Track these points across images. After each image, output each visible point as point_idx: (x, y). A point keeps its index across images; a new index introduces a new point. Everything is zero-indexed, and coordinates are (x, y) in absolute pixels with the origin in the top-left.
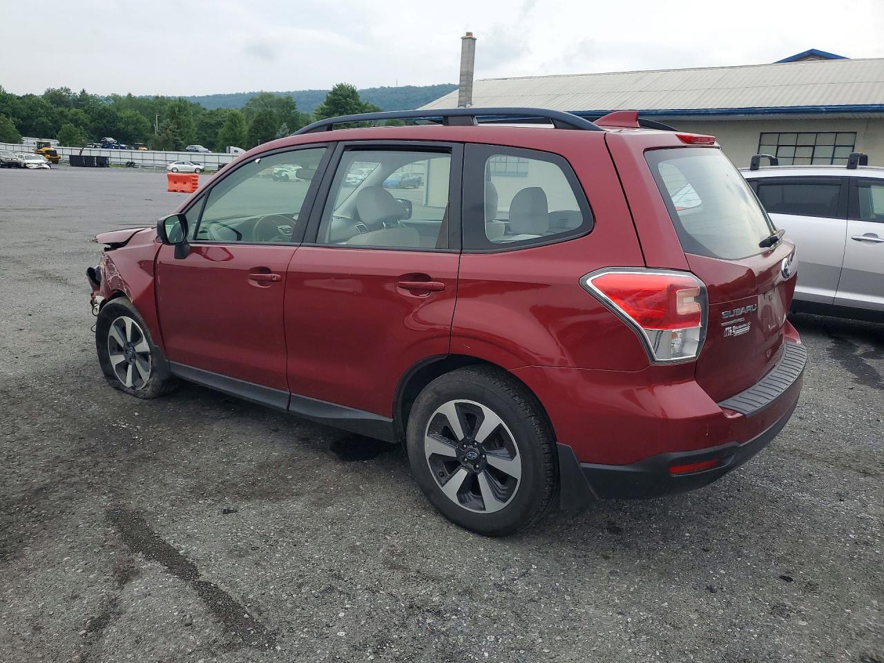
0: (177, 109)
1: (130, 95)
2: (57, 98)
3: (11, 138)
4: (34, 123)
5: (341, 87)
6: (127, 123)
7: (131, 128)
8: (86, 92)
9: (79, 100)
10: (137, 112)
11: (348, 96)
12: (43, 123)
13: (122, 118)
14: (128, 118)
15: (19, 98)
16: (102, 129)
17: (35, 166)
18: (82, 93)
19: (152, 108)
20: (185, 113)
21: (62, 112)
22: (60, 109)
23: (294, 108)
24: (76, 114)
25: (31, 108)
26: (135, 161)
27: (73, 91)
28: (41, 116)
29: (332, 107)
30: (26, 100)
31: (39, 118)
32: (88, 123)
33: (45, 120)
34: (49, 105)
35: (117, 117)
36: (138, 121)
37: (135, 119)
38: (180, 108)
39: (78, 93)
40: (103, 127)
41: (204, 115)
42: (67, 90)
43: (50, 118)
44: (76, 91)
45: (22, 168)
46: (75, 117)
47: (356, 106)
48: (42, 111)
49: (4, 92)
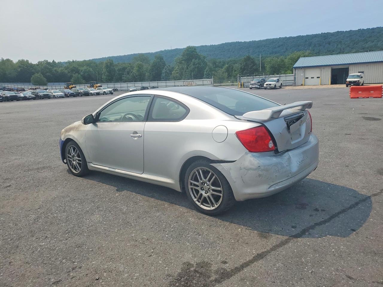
5: (189, 48)
6: (84, 72)
8: (55, 61)
10: (88, 67)
11: (193, 51)
13: (82, 71)
18: (53, 62)
21: (56, 70)
23: (163, 59)
26: (117, 88)
27: (49, 61)
28: (47, 73)
37: (87, 70)
39: (51, 62)
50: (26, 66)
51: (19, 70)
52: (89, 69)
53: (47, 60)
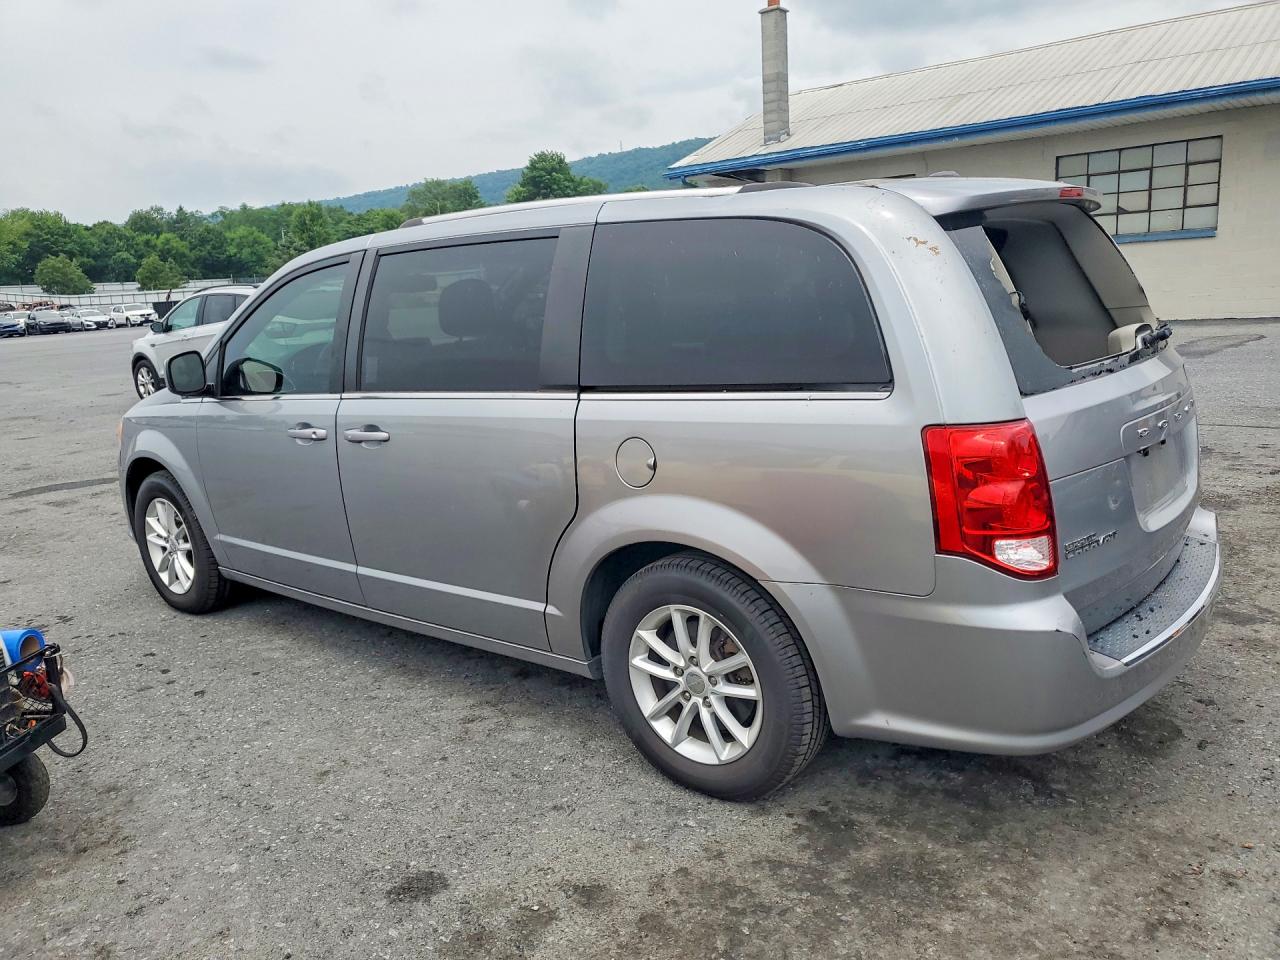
0: (308, 218)
1: (244, 207)
2: (143, 223)
3: (76, 286)
4: (111, 262)
5: (542, 157)
6: (240, 246)
7: (246, 252)
8: (184, 209)
9: (176, 222)
10: (254, 228)
11: (554, 169)
12: (123, 260)
13: (232, 240)
14: (241, 238)
15: (87, 228)
16: (205, 259)
18: (179, 212)
19: (275, 221)
20: (320, 221)
21: (147, 243)
22: (145, 237)
23: (477, 197)
24: (168, 241)
25: (105, 241)
27: (167, 210)
28: (119, 251)
29: (531, 188)
30: (97, 231)
31: (118, 254)
32: (187, 252)
33: (125, 255)
34: (131, 234)
35: (225, 239)
36: (256, 242)
37: (251, 238)
38: (313, 215)
39: (174, 213)
40: (207, 255)
41: (349, 222)
42: (159, 210)
43: (133, 252)
44: (171, 209)
46: (166, 247)
47: (567, 184)
48: (121, 243)
49: (66, 223)
50: (46, 234)
51: (25, 245)
52: (256, 234)
53: (159, 205)
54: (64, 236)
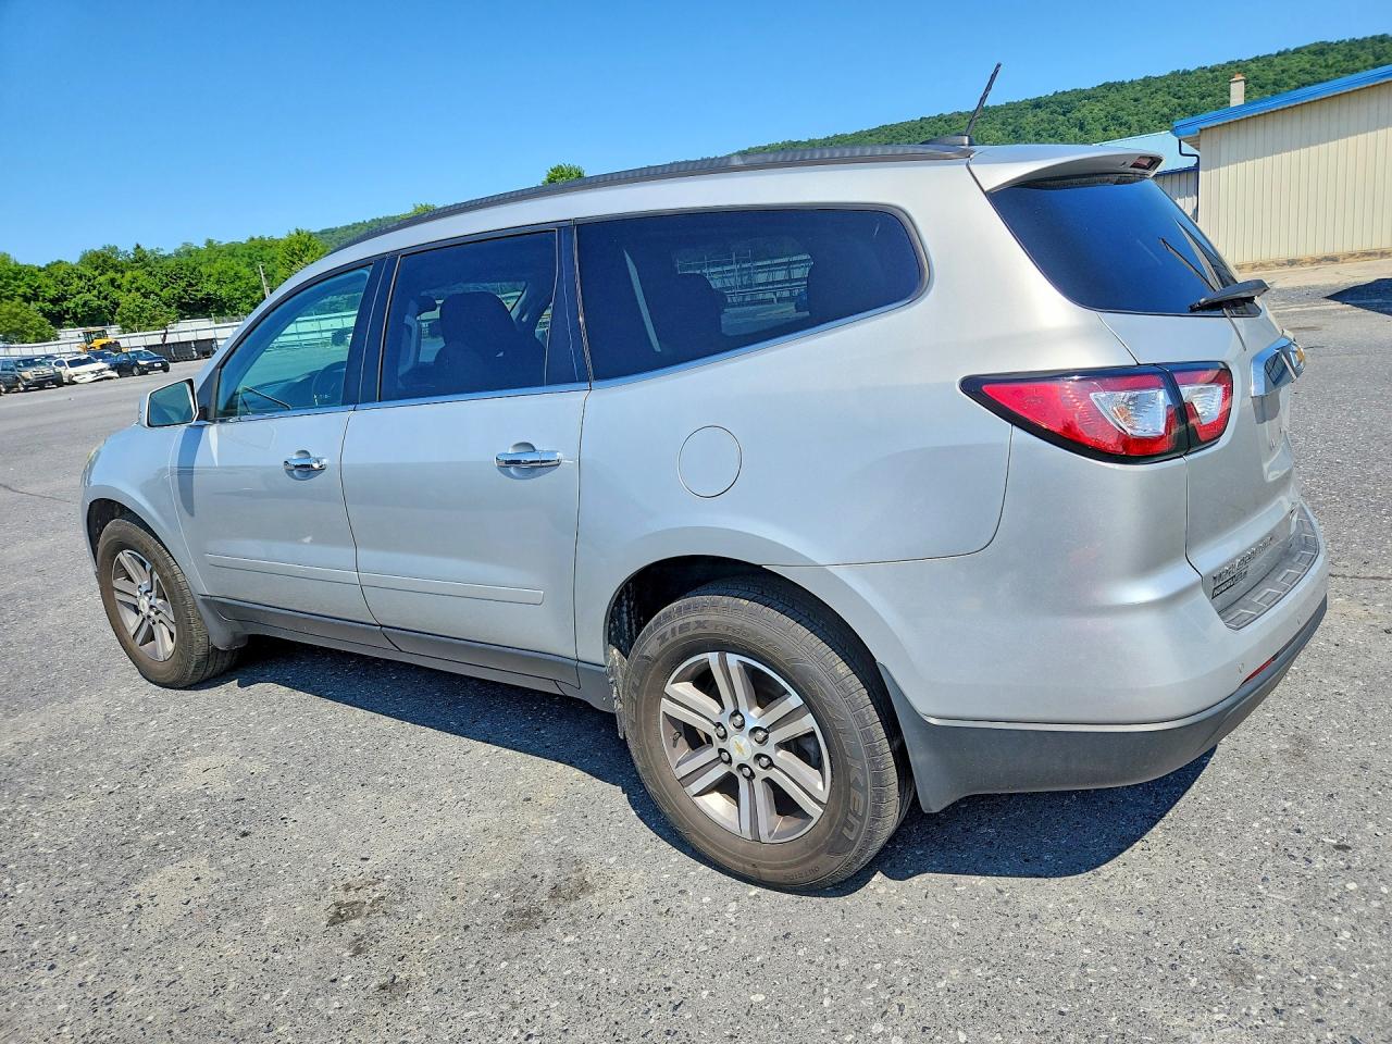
0: (297, 248)
1: (209, 242)
2: (101, 262)
3: (37, 333)
4: (72, 305)
7: (226, 289)
8: (142, 247)
9: (133, 261)
10: (233, 262)
12: (85, 303)
14: (219, 273)
15: (40, 270)
16: (181, 297)
17: (90, 377)
19: (250, 256)
21: (111, 282)
22: (109, 276)
25: (62, 282)
30: (52, 271)
33: (88, 296)
34: (89, 273)
35: (202, 275)
36: (237, 277)
37: (231, 273)
38: (303, 244)
39: (131, 251)
40: (182, 293)
42: (113, 249)
43: (96, 293)
45: (67, 384)
46: (135, 285)
48: (82, 284)
49: (16, 264)
53: (112, 244)
54: (15, 279)
